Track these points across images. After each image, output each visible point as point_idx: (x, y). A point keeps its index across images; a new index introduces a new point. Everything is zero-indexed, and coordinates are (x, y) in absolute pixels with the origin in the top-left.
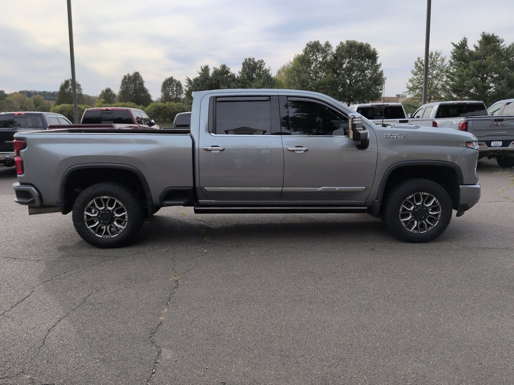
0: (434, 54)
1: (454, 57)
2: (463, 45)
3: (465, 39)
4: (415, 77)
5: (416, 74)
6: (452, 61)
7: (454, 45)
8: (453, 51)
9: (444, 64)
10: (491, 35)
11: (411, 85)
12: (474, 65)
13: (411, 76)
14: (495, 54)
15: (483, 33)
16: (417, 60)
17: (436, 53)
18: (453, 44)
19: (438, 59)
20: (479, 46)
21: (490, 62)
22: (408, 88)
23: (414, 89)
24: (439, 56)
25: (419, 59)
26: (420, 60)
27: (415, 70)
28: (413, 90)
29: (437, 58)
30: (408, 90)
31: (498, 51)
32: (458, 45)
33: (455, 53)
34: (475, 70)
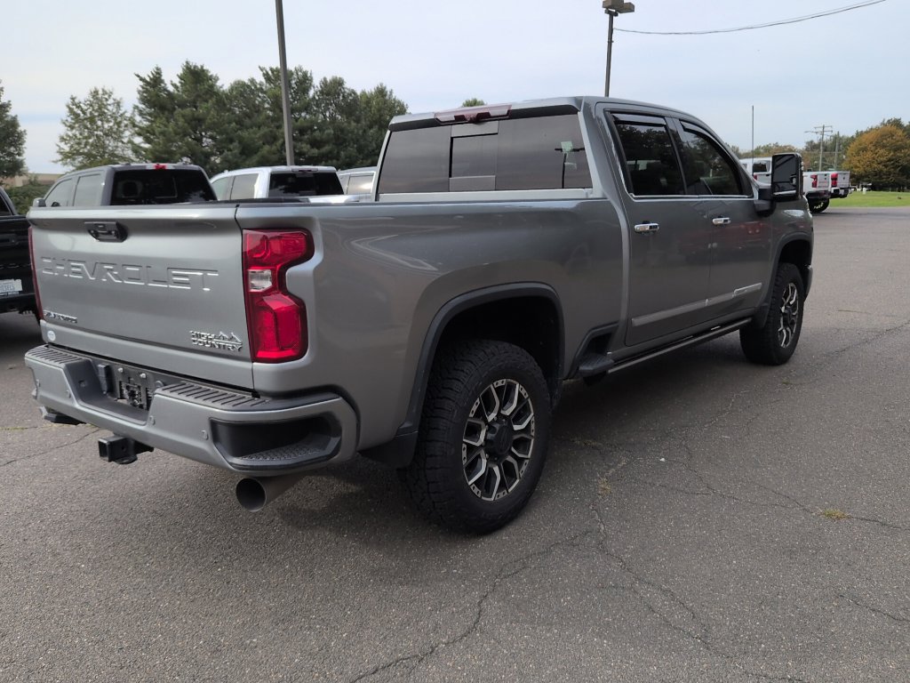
0: (100, 92)
1: (143, 100)
2: (156, 81)
3: (158, 69)
4: (70, 133)
5: (72, 127)
6: (142, 106)
7: (141, 79)
8: (141, 89)
9: (121, 112)
10: (200, 67)
11: (66, 148)
12: (183, 116)
13: (63, 130)
14: (214, 100)
15: (187, 63)
16: (70, 101)
17: (103, 90)
18: (138, 76)
19: (109, 102)
20: (179, 85)
21: (208, 112)
22: (61, 153)
23: (74, 154)
24: (110, 96)
25: (73, 99)
26: (76, 101)
27: (69, 119)
28: (70, 157)
29: (107, 100)
30: (60, 157)
31: (217, 94)
32: (148, 79)
33: (145, 92)
34: (186, 125)
